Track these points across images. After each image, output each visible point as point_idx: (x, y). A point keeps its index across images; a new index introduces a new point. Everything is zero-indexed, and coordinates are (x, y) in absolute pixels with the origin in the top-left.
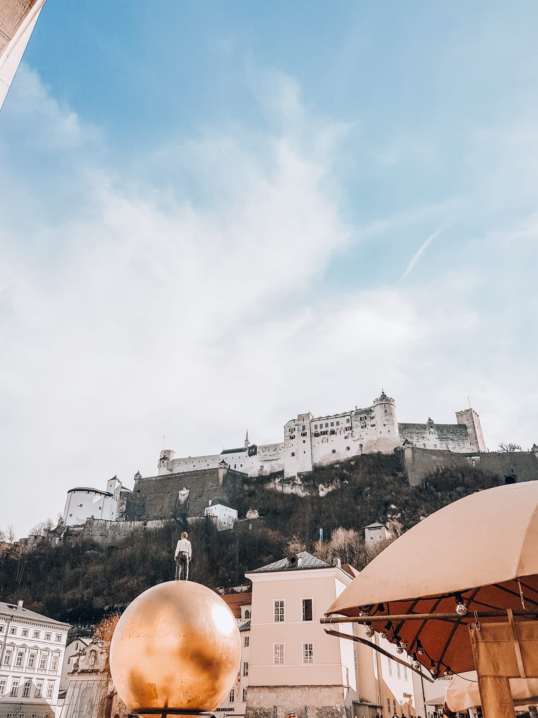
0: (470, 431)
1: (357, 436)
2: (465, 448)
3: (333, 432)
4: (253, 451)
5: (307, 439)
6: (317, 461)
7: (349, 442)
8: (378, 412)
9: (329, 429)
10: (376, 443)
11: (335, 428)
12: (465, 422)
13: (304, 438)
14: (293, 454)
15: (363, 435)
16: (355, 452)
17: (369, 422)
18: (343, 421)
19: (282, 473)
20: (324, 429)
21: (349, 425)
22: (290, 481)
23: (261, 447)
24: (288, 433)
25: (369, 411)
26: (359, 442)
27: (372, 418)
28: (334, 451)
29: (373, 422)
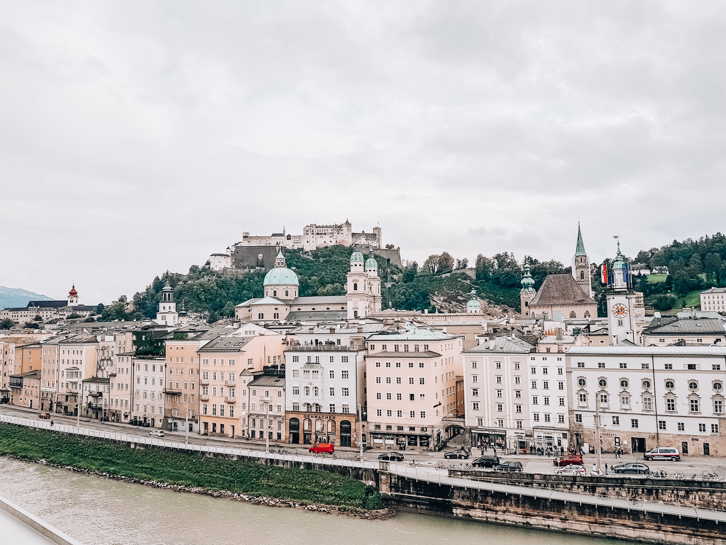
0: (377, 237)
1: (335, 237)
2: (375, 244)
3: (325, 234)
4: (289, 237)
5: (314, 236)
6: (318, 245)
7: (332, 239)
8: (345, 228)
9: (324, 232)
10: (343, 241)
11: (326, 232)
12: (376, 233)
13: (313, 236)
14: (308, 242)
15: (338, 237)
16: (334, 243)
17: (341, 232)
18: (330, 229)
19: (302, 249)
20: (321, 232)
21: (332, 232)
22: (306, 253)
23: (293, 236)
24: (305, 232)
25: (340, 227)
26: (336, 240)
27: (342, 230)
28: (325, 242)
29: (342, 232)
